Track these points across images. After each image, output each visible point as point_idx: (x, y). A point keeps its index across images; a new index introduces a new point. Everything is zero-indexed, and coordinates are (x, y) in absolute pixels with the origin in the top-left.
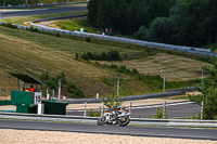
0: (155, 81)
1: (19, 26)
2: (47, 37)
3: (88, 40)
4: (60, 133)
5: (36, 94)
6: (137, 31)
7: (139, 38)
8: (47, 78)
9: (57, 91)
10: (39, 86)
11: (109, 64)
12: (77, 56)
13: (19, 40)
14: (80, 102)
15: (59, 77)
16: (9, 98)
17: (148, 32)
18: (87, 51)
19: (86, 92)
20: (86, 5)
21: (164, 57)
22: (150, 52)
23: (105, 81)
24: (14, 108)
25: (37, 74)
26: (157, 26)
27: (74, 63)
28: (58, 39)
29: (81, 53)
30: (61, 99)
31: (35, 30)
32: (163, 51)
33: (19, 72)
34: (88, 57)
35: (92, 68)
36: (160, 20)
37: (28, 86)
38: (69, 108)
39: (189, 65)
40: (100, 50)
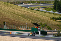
1: (34, 9)
2: (42, 13)
3: (54, 14)
5: (39, 29)
8: (42, 24)
9: (44, 28)
10: (39, 26)
12: (50, 18)
13: (34, 13)
14: (51, 31)
15: (45, 24)
16: (31, 30)
18: (53, 17)
19: (52, 29)
20: (53, 4)
23: (58, 25)
25: (39, 23)
27: (49, 20)
30: (45, 30)
31: (39, 11)
33: (34, 22)
34: (53, 19)
35: (54, 22)
37: (36, 26)
38: (48, 33)
40: (56, 17)
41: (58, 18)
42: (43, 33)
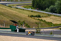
0: (50, 24)
1: (13, 7)
2: (20, 10)
3: (32, 11)
4: (23, 38)
5: (17, 26)
6: (46, 9)
7: (46, 11)
8: (20, 22)
10: (18, 24)
11: (38, 18)
12: (29, 16)
13: (12, 11)
14: (29, 29)
15: (23, 22)
16: (9, 27)
17: (49, 10)
18: (31, 14)
19: (31, 26)
20: (31, 1)
21: (53, 17)
22: (49, 15)
23: (36, 23)
24: (11, 30)
25: (17, 21)
26: (51, 8)
27: (28, 18)
28: (23, 11)
29: (30, 15)
30: (24, 28)
31: (17, 8)
32: (53, 15)
33: (12, 20)
34: (32, 16)
35: (33, 19)
36: (52, 6)
37: (15, 24)
38: (26, 30)
39: (60, 19)
40: (35, 14)
41: (36, 16)
42: (22, 31)
